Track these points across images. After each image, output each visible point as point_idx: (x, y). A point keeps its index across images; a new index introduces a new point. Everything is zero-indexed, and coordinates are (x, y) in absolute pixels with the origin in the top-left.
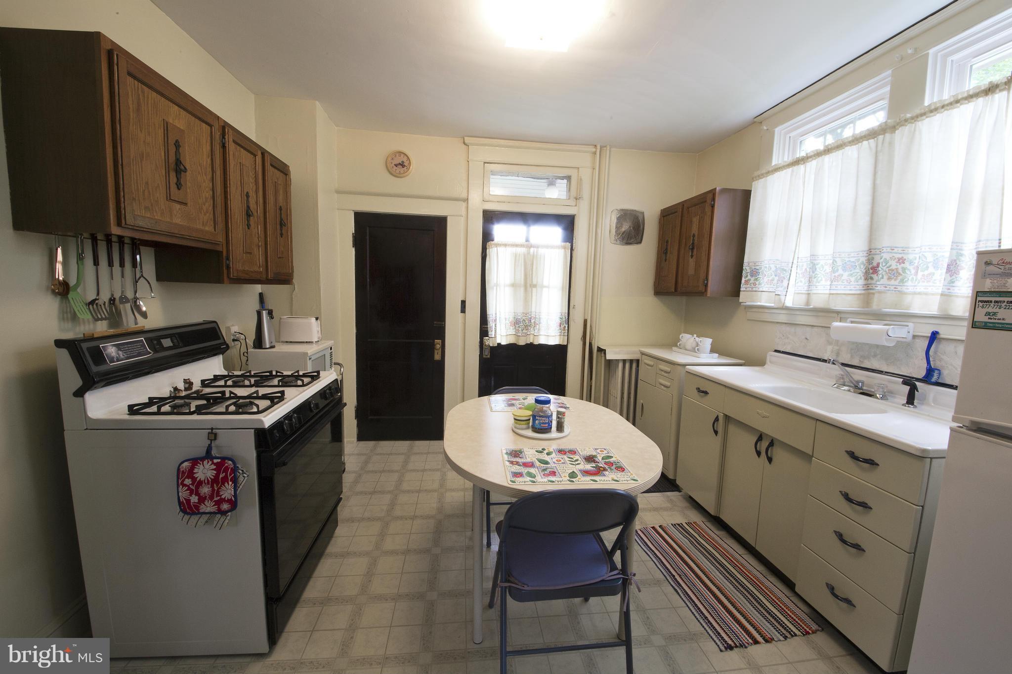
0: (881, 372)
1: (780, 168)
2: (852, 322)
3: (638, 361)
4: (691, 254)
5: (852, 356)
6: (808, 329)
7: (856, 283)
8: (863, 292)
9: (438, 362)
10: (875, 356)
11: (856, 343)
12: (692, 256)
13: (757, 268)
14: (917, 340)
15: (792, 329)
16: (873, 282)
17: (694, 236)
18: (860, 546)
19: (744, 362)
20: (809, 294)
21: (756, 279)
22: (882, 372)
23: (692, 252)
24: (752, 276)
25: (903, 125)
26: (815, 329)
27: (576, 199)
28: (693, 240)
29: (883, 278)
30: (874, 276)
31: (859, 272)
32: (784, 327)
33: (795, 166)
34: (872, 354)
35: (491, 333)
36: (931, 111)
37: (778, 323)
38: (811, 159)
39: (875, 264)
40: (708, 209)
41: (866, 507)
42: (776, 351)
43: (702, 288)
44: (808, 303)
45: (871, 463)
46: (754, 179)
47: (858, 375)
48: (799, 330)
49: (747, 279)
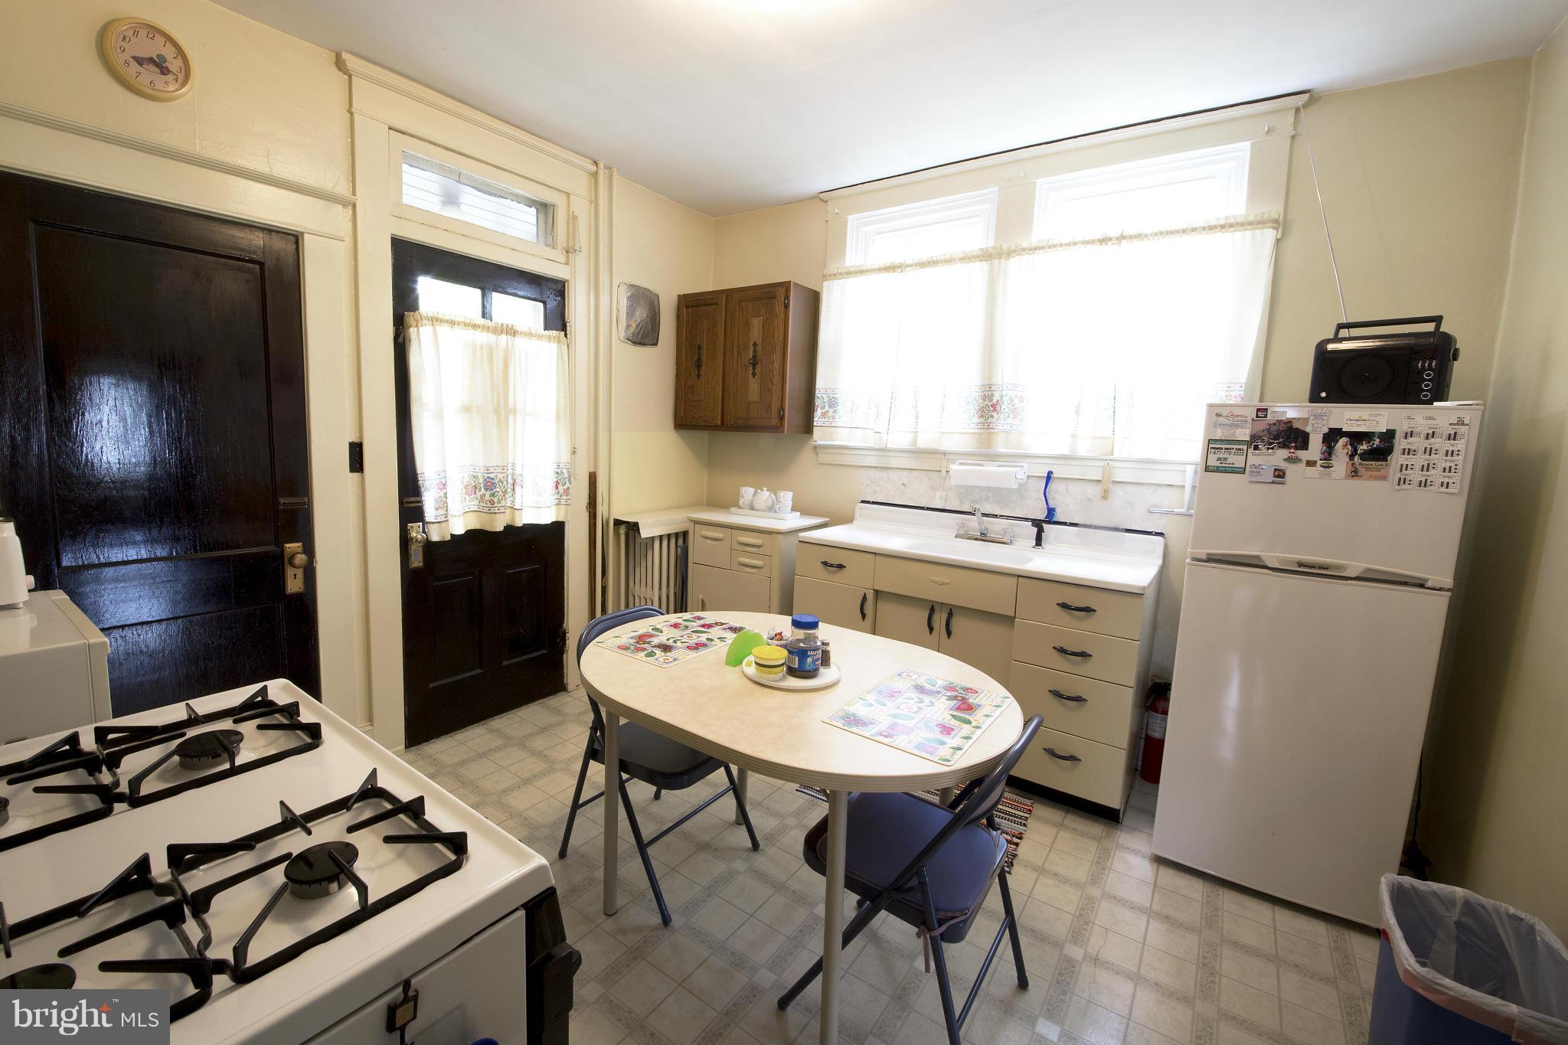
0: (995, 516)
1: (867, 271)
2: (961, 464)
3: (685, 534)
4: (752, 371)
5: (961, 502)
6: (905, 473)
7: (969, 421)
8: (978, 431)
9: (298, 597)
10: (987, 499)
11: (965, 486)
12: (754, 374)
13: (836, 396)
14: (1031, 481)
15: (884, 474)
16: (994, 420)
17: (755, 345)
18: (1081, 697)
19: (828, 519)
20: (917, 432)
21: (835, 412)
22: (997, 516)
23: (754, 369)
24: (830, 407)
25: (1020, 254)
26: (914, 472)
27: (567, 252)
28: (755, 351)
29: (1009, 417)
30: (994, 414)
31: (973, 409)
32: (872, 473)
33: (889, 272)
34: (984, 498)
35: (430, 512)
36: (1050, 247)
37: (862, 467)
38: (910, 268)
39: (995, 401)
40: (779, 309)
41: (1085, 656)
42: (863, 502)
43: (775, 422)
44: (915, 441)
45: (1088, 610)
46: (825, 277)
47: (973, 523)
48: (893, 475)
49: (824, 411)
